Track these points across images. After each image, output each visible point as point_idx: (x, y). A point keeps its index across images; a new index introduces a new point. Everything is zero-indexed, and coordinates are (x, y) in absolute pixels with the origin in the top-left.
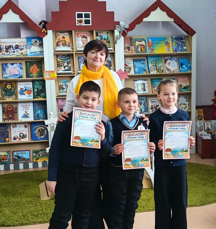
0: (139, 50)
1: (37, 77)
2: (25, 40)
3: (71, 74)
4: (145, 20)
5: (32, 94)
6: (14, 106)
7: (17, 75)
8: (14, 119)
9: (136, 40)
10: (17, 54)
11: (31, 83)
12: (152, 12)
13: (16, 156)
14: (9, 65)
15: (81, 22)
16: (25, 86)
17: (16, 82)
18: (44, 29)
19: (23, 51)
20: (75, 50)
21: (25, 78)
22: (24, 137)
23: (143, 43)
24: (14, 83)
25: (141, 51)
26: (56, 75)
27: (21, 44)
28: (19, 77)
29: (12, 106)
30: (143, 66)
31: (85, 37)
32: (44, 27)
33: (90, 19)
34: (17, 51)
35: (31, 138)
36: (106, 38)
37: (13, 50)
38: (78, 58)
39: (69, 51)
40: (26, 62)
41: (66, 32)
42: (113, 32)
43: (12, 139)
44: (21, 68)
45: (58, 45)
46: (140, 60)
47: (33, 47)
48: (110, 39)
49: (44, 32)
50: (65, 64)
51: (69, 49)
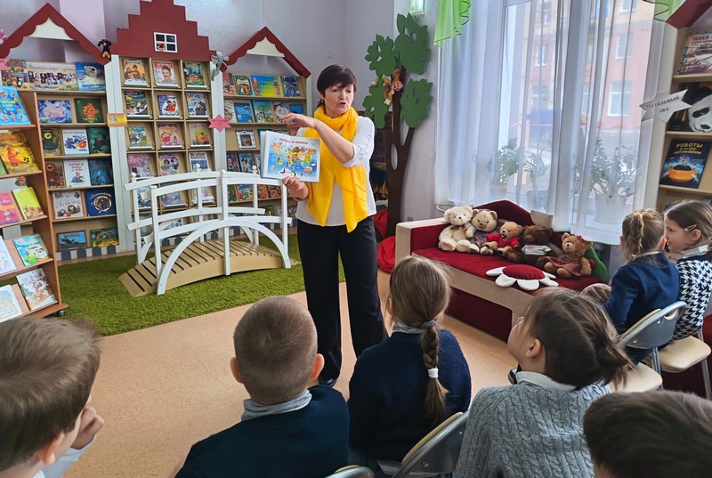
0: (242, 91)
1: (95, 122)
2: (73, 66)
3: (148, 118)
4: (249, 52)
5: (87, 148)
6: (58, 165)
7: (62, 119)
8: (59, 185)
9: (238, 77)
10: (61, 86)
11: (85, 131)
12: (258, 43)
13: (63, 240)
14: (47, 103)
15: (162, 46)
16: (75, 135)
17: (59, 128)
18: (106, 53)
19: (70, 83)
20: (153, 86)
21: (75, 123)
22: (76, 211)
23: (246, 82)
24: (55, 130)
25: (245, 92)
26: (125, 120)
27: (67, 73)
28: (66, 122)
29: (54, 166)
30: (247, 112)
31: (167, 68)
32: (106, 49)
33: (175, 43)
34: (61, 83)
35: (88, 212)
36: (197, 72)
37: (54, 81)
38: (158, 97)
39: (145, 87)
40: (76, 100)
41: (139, 59)
42: (206, 64)
43: (57, 214)
44: (69, 108)
45: (126, 76)
46: (244, 105)
47: (87, 78)
48: (203, 73)
49: (106, 56)
50: (139, 105)
51: (145, 83)
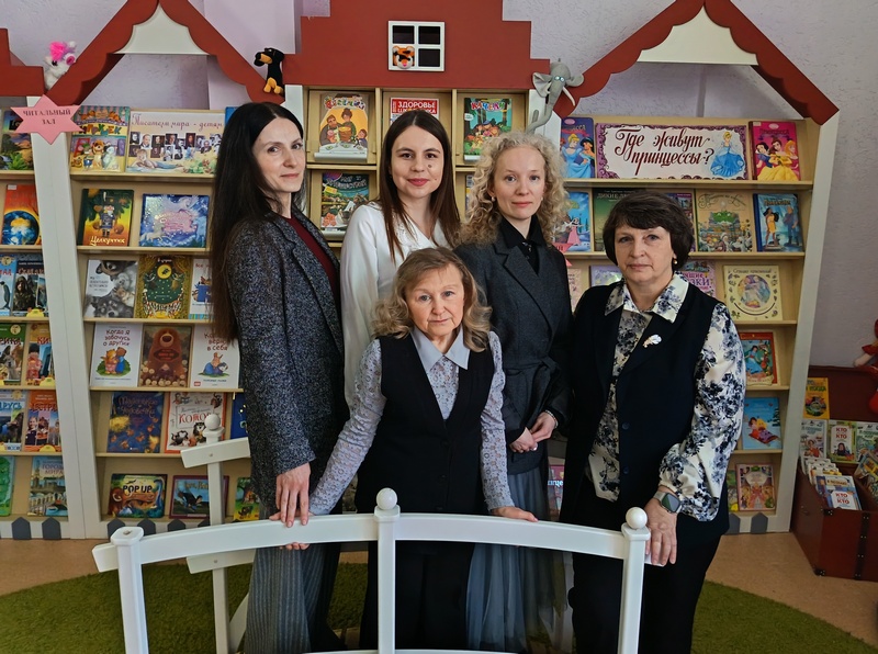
2: (221, 118)
4: (646, 56)
6: (183, 334)
7: (186, 236)
8: (177, 378)
10: (189, 163)
15: (404, 56)
17: (188, 256)
18: (272, 81)
24: (181, 260)
27: (206, 132)
28: (193, 244)
29: (176, 336)
33: (441, 47)
34: (190, 155)
36: (498, 120)
37: (176, 152)
39: (363, 162)
42: (523, 96)
43: (170, 441)
44: (204, 214)
45: (324, 139)
48: (513, 121)
49: (272, 89)
50: (350, 207)
51: (362, 153)
